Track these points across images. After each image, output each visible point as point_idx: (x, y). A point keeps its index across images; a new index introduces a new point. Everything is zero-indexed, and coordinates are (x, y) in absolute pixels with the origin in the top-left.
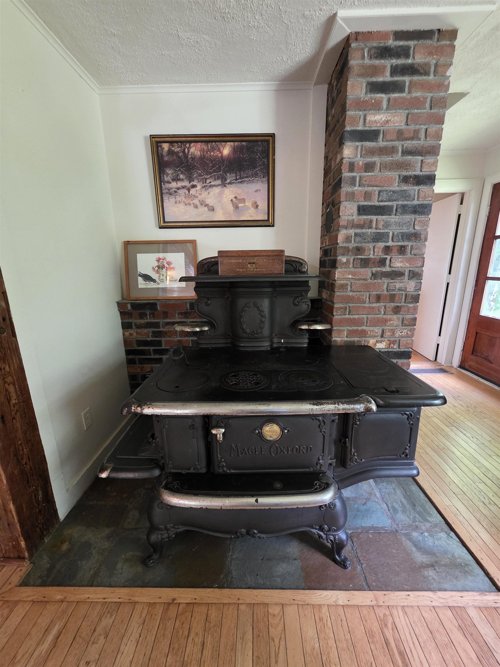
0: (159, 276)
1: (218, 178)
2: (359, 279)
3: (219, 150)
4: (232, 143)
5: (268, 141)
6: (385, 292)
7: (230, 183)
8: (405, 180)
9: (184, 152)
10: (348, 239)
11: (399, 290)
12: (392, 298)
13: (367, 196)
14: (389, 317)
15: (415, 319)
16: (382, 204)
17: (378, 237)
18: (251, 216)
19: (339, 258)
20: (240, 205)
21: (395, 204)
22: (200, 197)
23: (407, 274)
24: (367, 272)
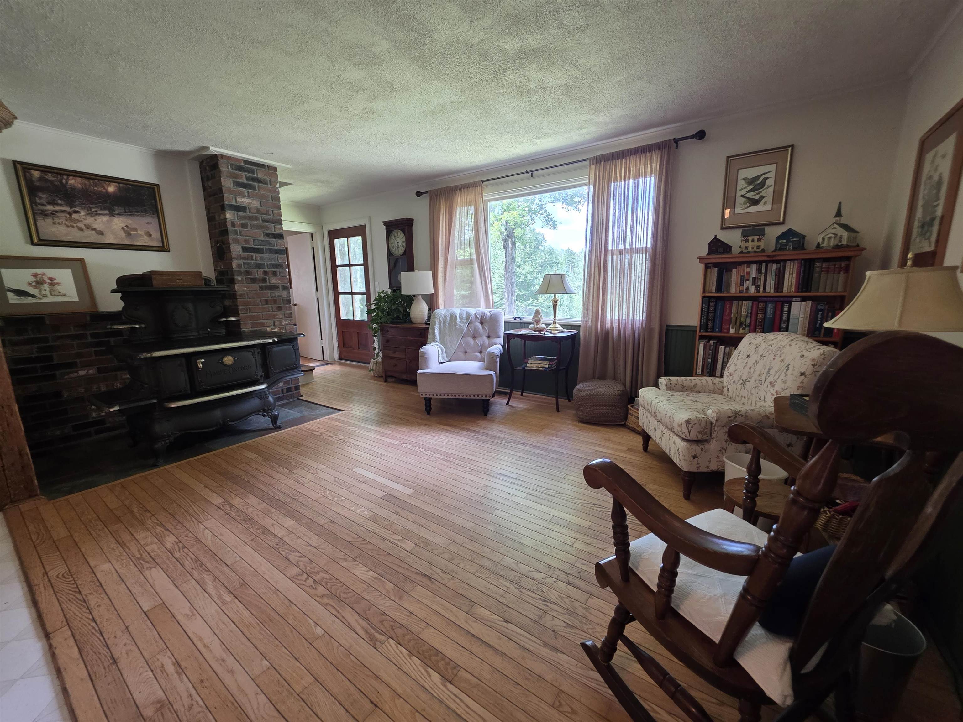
0: (40, 291)
1: (105, 209)
2: (252, 291)
3: (103, 187)
4: (117, 184)
5: (154, 189)
6: (270, 298)
7: (119, 214)
8: (267, 235)
9: (61, 181)
10: (239, 266)
11: (278, 296)
12: (275, 301)
13: (246, 241)
14: (275, 313)
15: (291, 313)
16: (256, 247)
17: (259, 266)
18: (145, 242)
19: (236, 277)
20: (132, 233)
21: (264, 247)
22: (85, 222)
23: (280, 287)
24: (256, 286)
